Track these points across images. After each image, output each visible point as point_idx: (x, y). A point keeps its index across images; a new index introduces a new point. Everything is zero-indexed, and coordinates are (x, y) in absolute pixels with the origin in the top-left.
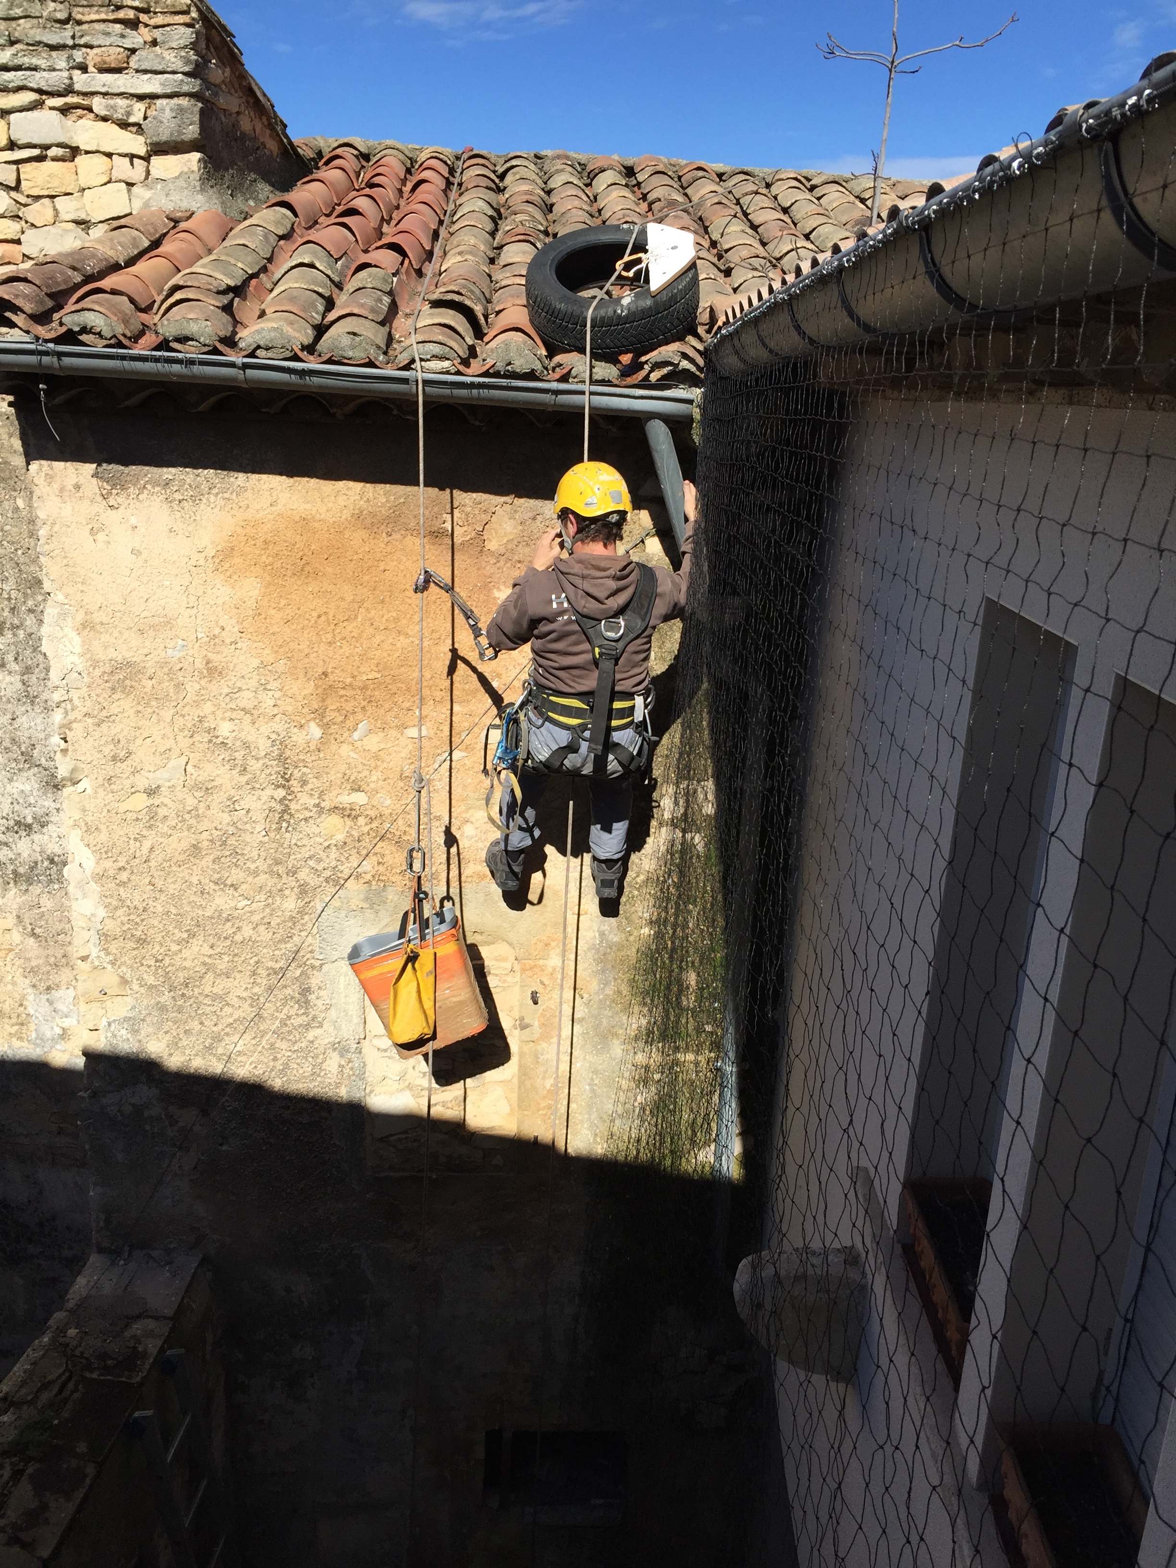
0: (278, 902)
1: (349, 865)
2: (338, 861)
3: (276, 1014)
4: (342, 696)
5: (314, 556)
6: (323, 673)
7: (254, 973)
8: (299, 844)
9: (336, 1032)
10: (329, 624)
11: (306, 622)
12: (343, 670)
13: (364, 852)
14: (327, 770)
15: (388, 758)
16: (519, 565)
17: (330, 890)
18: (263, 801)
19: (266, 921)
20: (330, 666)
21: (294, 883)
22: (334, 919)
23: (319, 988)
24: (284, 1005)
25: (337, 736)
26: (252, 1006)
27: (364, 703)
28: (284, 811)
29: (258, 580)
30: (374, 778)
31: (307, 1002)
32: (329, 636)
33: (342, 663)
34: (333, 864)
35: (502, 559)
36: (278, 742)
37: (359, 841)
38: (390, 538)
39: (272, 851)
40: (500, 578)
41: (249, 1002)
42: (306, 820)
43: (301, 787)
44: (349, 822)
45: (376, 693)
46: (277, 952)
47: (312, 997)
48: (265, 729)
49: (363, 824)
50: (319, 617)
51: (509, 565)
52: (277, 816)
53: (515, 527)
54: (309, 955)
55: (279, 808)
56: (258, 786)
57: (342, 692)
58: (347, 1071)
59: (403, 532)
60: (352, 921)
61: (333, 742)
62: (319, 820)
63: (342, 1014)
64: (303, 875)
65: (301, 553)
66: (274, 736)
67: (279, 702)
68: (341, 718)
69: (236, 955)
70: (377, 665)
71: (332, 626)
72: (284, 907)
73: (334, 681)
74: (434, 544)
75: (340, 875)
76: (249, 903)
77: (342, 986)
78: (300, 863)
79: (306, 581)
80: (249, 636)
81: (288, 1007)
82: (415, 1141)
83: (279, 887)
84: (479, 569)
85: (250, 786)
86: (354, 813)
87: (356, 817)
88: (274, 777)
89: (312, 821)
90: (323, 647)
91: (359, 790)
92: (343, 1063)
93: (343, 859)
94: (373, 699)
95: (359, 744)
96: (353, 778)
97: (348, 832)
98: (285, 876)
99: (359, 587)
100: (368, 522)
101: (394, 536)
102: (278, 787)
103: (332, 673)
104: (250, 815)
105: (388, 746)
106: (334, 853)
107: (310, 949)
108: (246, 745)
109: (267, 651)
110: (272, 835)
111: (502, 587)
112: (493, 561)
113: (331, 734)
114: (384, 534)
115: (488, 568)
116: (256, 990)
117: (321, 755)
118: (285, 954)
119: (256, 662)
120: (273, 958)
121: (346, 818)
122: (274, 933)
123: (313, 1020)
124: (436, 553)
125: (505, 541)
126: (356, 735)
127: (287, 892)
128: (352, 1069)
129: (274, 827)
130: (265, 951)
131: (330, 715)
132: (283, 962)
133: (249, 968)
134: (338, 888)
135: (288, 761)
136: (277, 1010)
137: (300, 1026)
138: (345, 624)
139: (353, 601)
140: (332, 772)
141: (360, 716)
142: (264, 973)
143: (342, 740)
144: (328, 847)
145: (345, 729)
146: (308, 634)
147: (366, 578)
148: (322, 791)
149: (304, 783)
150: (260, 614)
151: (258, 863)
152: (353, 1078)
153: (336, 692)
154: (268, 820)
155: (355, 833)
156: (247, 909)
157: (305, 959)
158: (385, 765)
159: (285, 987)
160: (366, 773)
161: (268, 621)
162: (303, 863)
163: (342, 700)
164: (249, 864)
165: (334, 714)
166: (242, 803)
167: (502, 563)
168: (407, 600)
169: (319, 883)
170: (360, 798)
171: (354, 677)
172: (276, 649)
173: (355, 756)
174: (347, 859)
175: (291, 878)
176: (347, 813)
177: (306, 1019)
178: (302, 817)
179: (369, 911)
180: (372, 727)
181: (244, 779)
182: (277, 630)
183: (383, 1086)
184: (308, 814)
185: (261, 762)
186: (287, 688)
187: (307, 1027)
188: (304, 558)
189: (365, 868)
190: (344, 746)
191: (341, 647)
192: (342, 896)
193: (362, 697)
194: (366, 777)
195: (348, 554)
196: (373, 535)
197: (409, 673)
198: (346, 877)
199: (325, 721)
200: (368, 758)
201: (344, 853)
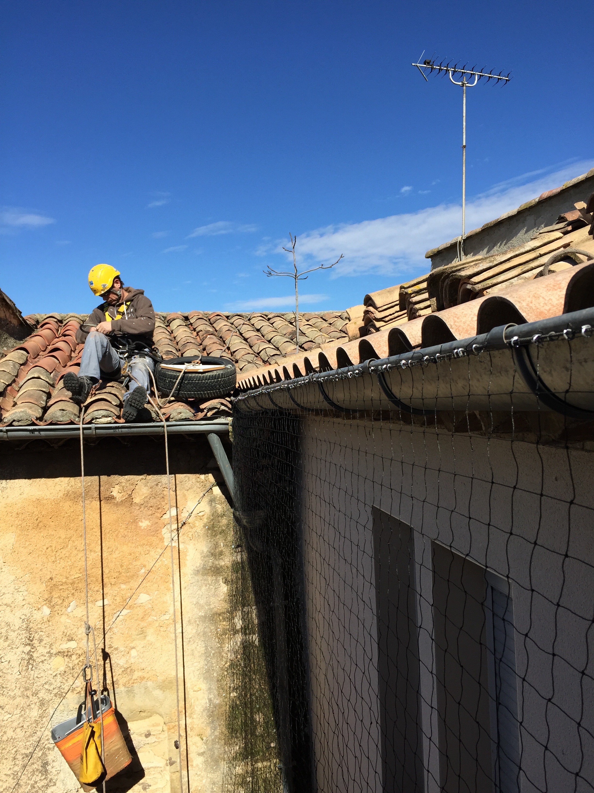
0: (27, 713)
1: (68, 684)
2: (62, 682)
3: (28, 782)
4: (61, 589)
5: (44, 517)
6: (50, 578)
7: (14, 758)
8: (39, 676)
10: (53, 552)
11: (40, 552)
13: (76, 675)
14: (53, 631)
16: (151, 508)
17: (58, 701)
18: (18, 655)
19: (21, 725)
20: (54, 574)
21: (36, 700)
22: (61, 717)
23: (53, 761)
24: (33, 775)
25: (59, 612)
26: (13, 779)
27: (73, 591)
28: (30, 659)
29: (14, 534)
30: (80, 632)
31: (46, 771)
32: (53, 558)
33: (60, 572)
34: (59, 685)
35: (142, 506)
36: (25, 620)
37: (73, 669)
39: (23, 683)
40: (142, 516)
41: (12, 776)
42: (42, 662)
43: (39, 643)
44: (67, 659)
45: (80, 585)
46: (28, 743)
47: (49, 768)
48: (19, 613)
49: (75, 659)
50: (47, 548)
51: (146, 509)
52: (26, 662)
53: (148, 490)
54: (46, 742)
55: (27, 657)
56: (15, 646)
57: (61, 587)
59: (90, 499)
61: (57, 615)
62: (50, 661)
63: (67, 775)
64: (41, 695)
65: (37, 517)
66: (23, 617)
67: (26, 598)
68: (60, 602)
69: (3, 749)
70: (80, 570)
71: (55, 553)
72: (31, 715)
73: (57, 582)
74: (107, 503)
75: (63, 691)
76: (11, 716)
78: (40, 688)
79: (40, 531)
80: (9, 564)
81: (35, 776)
83: (28, 704)
84: (131, 513)
85: (10, 647)
86: (69, 653)
87: (71, 656)
88: (24, 640)
89: (46, 662)
90: (50, 564)
91: (72, 640)
93: (64, 681)
94: (78, 588)
95: (71, 614)
96: (68, 634)
97: (66, 665)
98: (31, 697)
99: (68, 530)
100: (72, 496)
101: (86, 502)
102: (26, 645)
103: (55, 577)
104: (10, 664)
106: (59, 678)
107: (47, 738)
108: (8, 624)
109: (18, 571)
110: (23, 673)
111: (143, 520)
112: (138, 508)
113: (55, 611)
114: (81, 502)
115: (135, 512)
116: (16, 768)
117: (50, 623)
118: (32, 743)
119: (13, 578)
120: (26, 748)
121: (65, 657)
122: (26, 732)
123: (50, 782)
124: (108, 508)
125: (143, 498)
126: (69, 609)
127: (32, 706)
129: (24, 669)
130: (21, 743)
131: (54, 601)
132: (31, 748)
133: (12, 756)
134: (62, 698)
135: (32, 630)
136: (29, 779)
137: (43, 786)
138: (62, 550)
139: (66, 538)
140: (57, 632)
141: (71, 599)
142: (19, 757)
143: (62, 613)
144: (56, 675)
145: (63, 607)
146: (42, 558)
147: (72, 525)
148: (52, 644)
149: (41, 641)
150: (15, 552)
151: (15, 692)
153: (58, 588)
154: (21, 665)
155: (71, 665)
156: (10, 720)
157: (44, 745)
159: (33, 764)
160: (76, 629)
161: (19, 554)
162: (41, 687)
163: (61, 591)
164: (10, 693)
165: (56, 600)
166: (6, 657)
167: (142, 509)
168: (94, 533)
169: (50, 698)
170: (72, 645)
171: (67, 578)
172: (24, 569)
173: (69, 621)
174: (67, 680)
175: (34, 698)
176: (65, 654)
177: (46, 782)
178: (40, 660)
180: (78, 603)
181: (7, 643)
182: (25, 559)
184: (43, 658)
185: (16, 632)
186: (30, 589)
187: (47, 786)
188: (39, 519)
189: (77, 684)
190: (63, 617)
191: (60, 563)
192: (64, 703)
193: (72, 588)
194: (75, 632)
195: (62, 514)
196: (75, 504)
197: (97, 572)
198: (66, 691)
199: (52, 604)
200: (76, 621)
201: (65, 678)
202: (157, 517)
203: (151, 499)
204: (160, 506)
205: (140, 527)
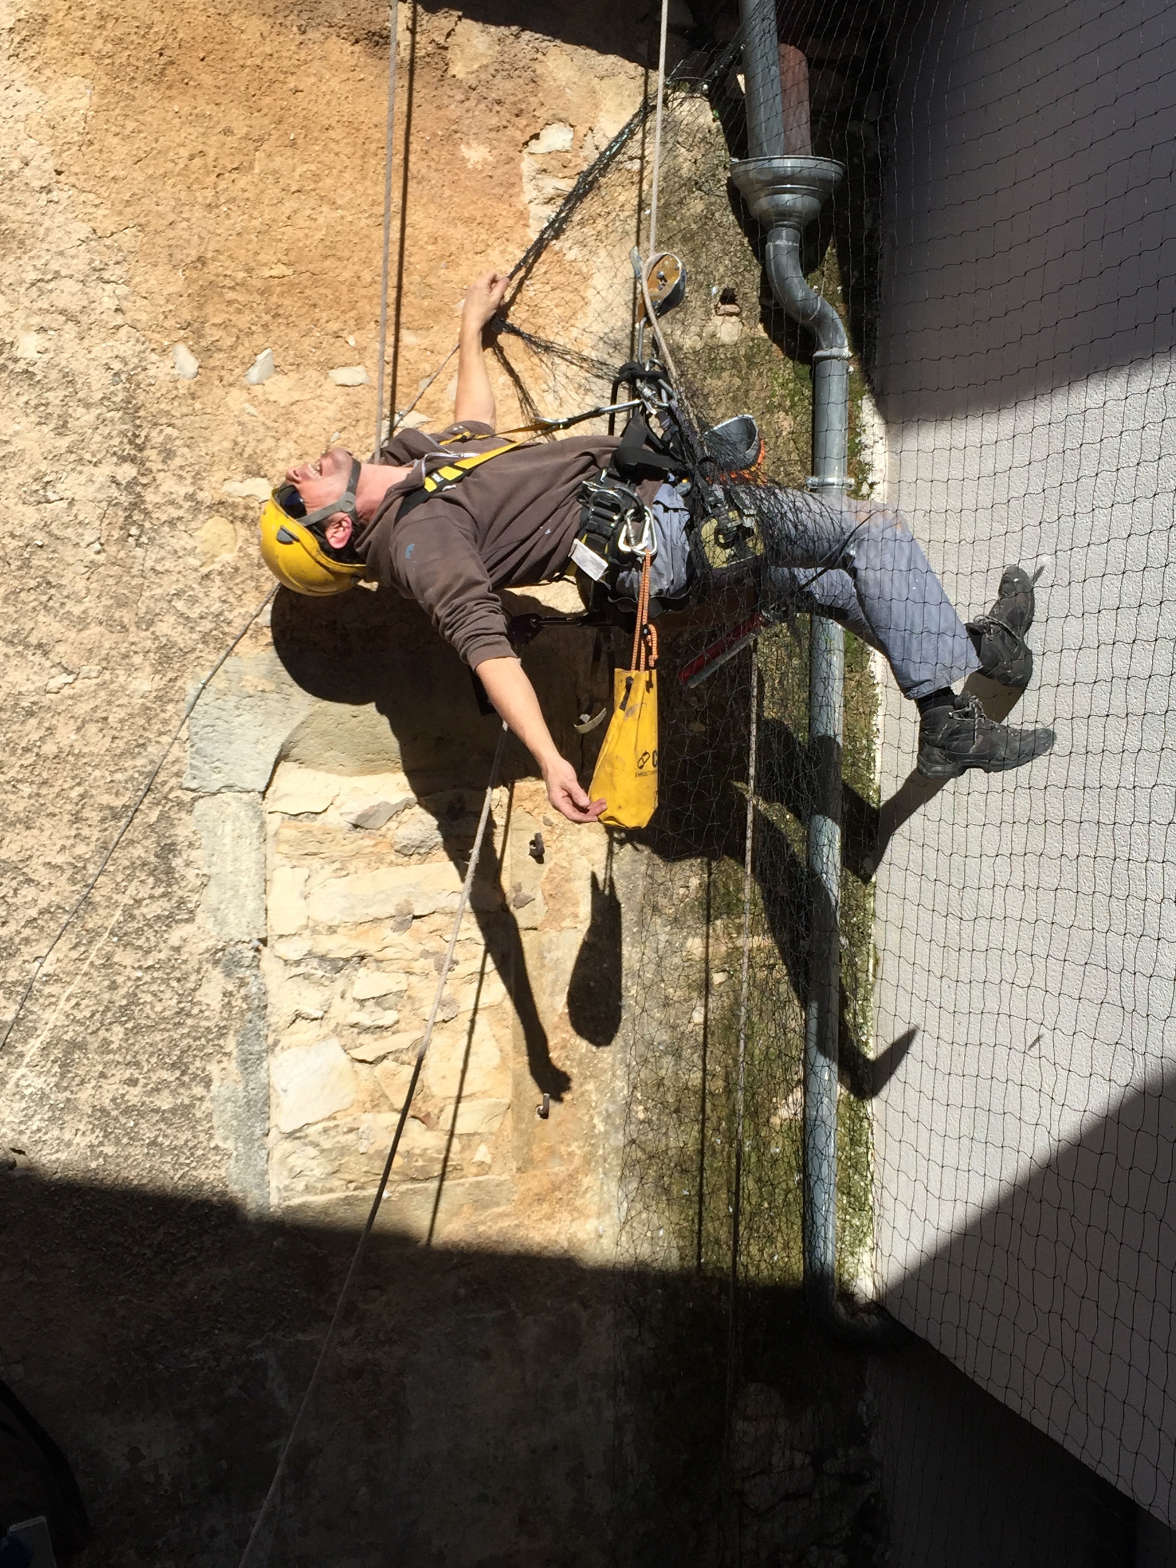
0: (122, 679)
1: (243, 611)
2: (224, 602)
3: (116, 897)
4: (230, 303)
5: (183, 50)
6: (199, 259)
7: (77, 818)
8: (159, 568)
9: (217, 929)
10: (208, 173)
11: (171, 165)
12: (230, 256)
13: (267, 588)
14: (207, 433)
15: (305, 418)
16: (498, 108)
17: (210, 657)
18: (97, 485)
19: (99, 714)
20: (210, 248)
21: (148, 643)
22: (215, 713)
23: (191, 845)
24: (130, 878)
25: (223, 373)
26: (73, 881)
28: (134, 506)
29: (88, 82)
30: (283, 453)
31: (170, 871)
32: (209, 193)
33: (229, 244)
34: (216, 607)
35: (473, 95)
36: (123, 377)
38: (303, 37)
39: (110, 581)
40: (469, 127)
41: (69, 872)
42: (172, 523)
43: (164, 462)
44: (243, 531)
45: (287, 302)
46: (118, 776)
47: (177, 862)
48: (103, 351)
50: (192, 158)
51: (482, 106)
52: (122, 514)
54: (173, 782)
55: (125, 499)
56: (88, 456)
57: (231, 295)
58: (237, 1002)
59: (325, 30)
60: (247, 717)
61: (217, 383)
62: (193, 525)
63: (230, 893)
64: (166, 627)
65: (160, 44)
66: (117, 366)
67: (125, 305)
68: (229, 341)
69: (45, 783)
70: (287, 252)
71: (213, 177)
72: (132, 687)
73: (217, 275)
74: (372, 56)
75: (227, 629)
76: (70, 679)
77: (227, 840)
78: (160, 605)
79: (168, 93)
80: (72, 180)
81: (135, 883)
82: (351, 1130)
83: (123, 650)
84: (439, 108)
85: (73, 457)
86: (251, 514)
88: (116, 441)
89: (181, 526)
90: (198, 212)
91: (257, 474)
92: (230, 988)
93: (232, 599)
94: (281, 312)
95: (258, 390)
96: (248, 451)
97: (241, 549)
98: (133, 629)
99: (256, 114)
101: (310, 34)
102: (123, 459)
103: (214, 259)
104: (74, 510)
105: (307, 396)
106: (217, 589)
107: (175, 769)
108: (69, 379)
109: (101, 212)
110: (112, 549)
111: (474, 144)
112: (460, 97)
113: (213, 369)
114: (295, 29)
115: (453, 107)
116: (81, 849)
117: (198, 406)
118: (132, 778)
119: (83, 230)
120: (111, 787)
121: (238, 524)
122: (114, 738)
123: (178, 907)
124: (376, 71)
125: (476, 67)
126: (254, 374)
127: (137, 660)
128: (245, 998)
129: (116, 534)
130: (97, 773)
131: (212, 334)
132: (128, 794)
133: (69, 807)
134: (223, 653)
135: (142, 413)
136: (117, 889)
137: (158, 917)
138: (234, 175)
139: (247, 137)
140: (215, 438)
141: (259, 339)
142: (94, 816)
143: (232, 379)
144: (207, 576)
145: (237, 361)
146: (174, 186)
147: (267, 100)
148: (198, 473)
149: (168, 454)
150: (91, 143)
151: (87, 603)
152: (249, 1015)
153: (221, 295)
154: (106, 521)
156: (66, 691)
157: (166, 788)
158: (301, 430)
159: (131, 842)
160: (270, 443)
161: (105, 156)
162: (165, 605)
163: (231, 309)
164: (70, 606)
165: (217, 334)
166: (60, 487)
167: (471, 103)
168: (332, 145)
169: (191, 643)
170: (260, 488)
171: (249, 270)
172: (121, 207)
173: (253, 410)
174: (239, 598)
175: (143, 634)
176: (240, 513)
177: (167, 905)
178: (164, 518)
179: (275, 696)
180: (279, 361)
181: (63, 443)
182: (122, 174)
183: (291, 1034)
184: (175, 513)
185: (95, 412)
186: (137, 279)
187: (169, 920)
188: (167, 52)
190: (235, 392)
191: (228, 216)
192: (231, 669)
193: (262, 307)
194: (270, 450)
195: (237, 55)
196: (277, 28)
197: (338, 271)
198: (238, 633)
199: (203, 343)
200: (273, 416)
201: (235, 589)
202: (512, 141)
203: (499, 77)
204: (523, 106)
205: (463, 159)
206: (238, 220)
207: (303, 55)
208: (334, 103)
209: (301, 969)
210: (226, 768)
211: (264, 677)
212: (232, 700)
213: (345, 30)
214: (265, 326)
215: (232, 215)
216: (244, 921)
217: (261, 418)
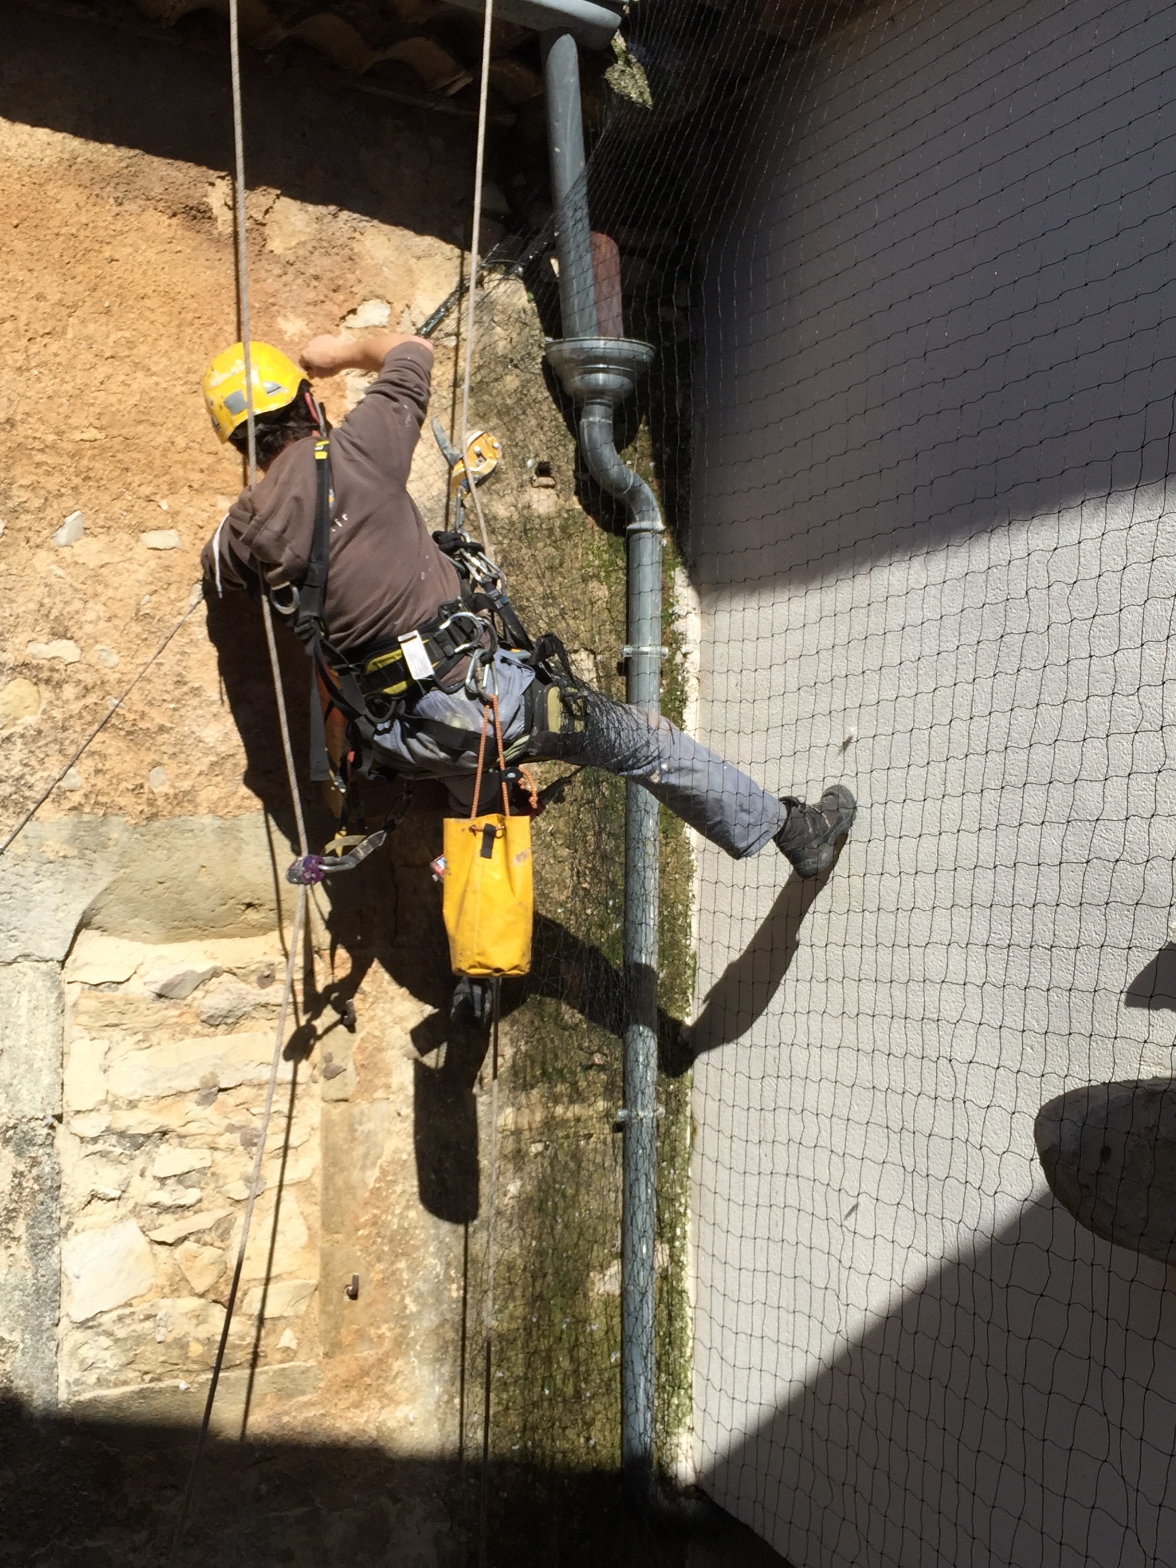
1: (45, 774)
2: (26, 765)
4: (38, 465)
6: (8, 421)
9: (9, 1106)
10: (19, 337)
12: (40, 419)
13: (72, 750)
14: (11, 594)
15: (115, 581)
16: (315, 283)
17: (10, 822)
20: (20, 410)
22: (14, 879)
25: (30, 534)
27: (77, 481)
30: (90, 616)
32: (20, 357)
33: (40, 407)
34: (17, 770)
35: (291, 270)
37: (64, 729)
38: (119, 209)
44: (47, 693)
45: (98, 465)
49: (72, 697)
51: (300, 281)
53: (308, 225)
57: (40, 457)
58: (29, 1183)
59: (143, 203)
60: (47, 883)
61: (23, 544)
63: (23, 1068)
68: (37, 503)
70: (99, 416)
71: (24, 341)
73: (27, 437)
74: (190, 229)
75: (28, 793)
77: (23, 1012)
82: (148, 1317)
84: (256, 281)
86: (56, 676)
87: (59, 685)
91: (64, 635)
92: (21, 1168)
93: (33, 762)
94: (92, 474)
95: (66, 552)
96: (55, 613)
97: (44, 712)
99: (70, 281)
100: (86, 176)
101: (127, 206)
103: (23, 422)
105: (117, 559)
106: (18, 750)
111: (291, 317)
112: (277, 271)
113: (19, 530)
114: (111, 200)
115: (270, 281)
121: (42, 687)
125: (293, 243)
126: (63, 536)
128: (37, 1179)
131: (20, 495)
134: (23, 818)
138: (46, 340)
139: (60, 303)
140: (20, 600)
141: (68, 502)
143: (39, 541)
144: (8, 739)
145: (45, 523)
147: (82, 268)
152: (41, 1197)
153: (30, 457)
155: (57, 714)
158: (110, 592)
160: (78, 605)
163: (40, 471)
165: (25, 495)
167: (289, 278)
168: (147, 313)
170: (66, 650)
171: (60, 433)
173: (60, 572)
174: (42, 762)
176: (45, 675)
179: (78, 862)
180: (88, 524)
183: (86, 1216)
189: (73, 781)
190: (42, 554)
191: (39, 380)
192: (31, 835)
193: (72, 470)
194: (77, 612)
195: (51, 224)
196: (93, 199)
197: (151, 436)
198: (39, 797)
199: (10, 504)
200: (81, 579)
201: (37, 752)
202: (329, 315)
203: (316, 253)
204: (341, 282)
205: (280, 332)
206: (49, 384)
207: (119, 226)
208: (150, 273)
209: (99, 1147)
210: (23, 937)
211: (67, 842)
212: (32, 866)
213: (162, 204)
214: (75, 488)
215: (43, 379)
216: (38, 1098)
217: (69, 580)
